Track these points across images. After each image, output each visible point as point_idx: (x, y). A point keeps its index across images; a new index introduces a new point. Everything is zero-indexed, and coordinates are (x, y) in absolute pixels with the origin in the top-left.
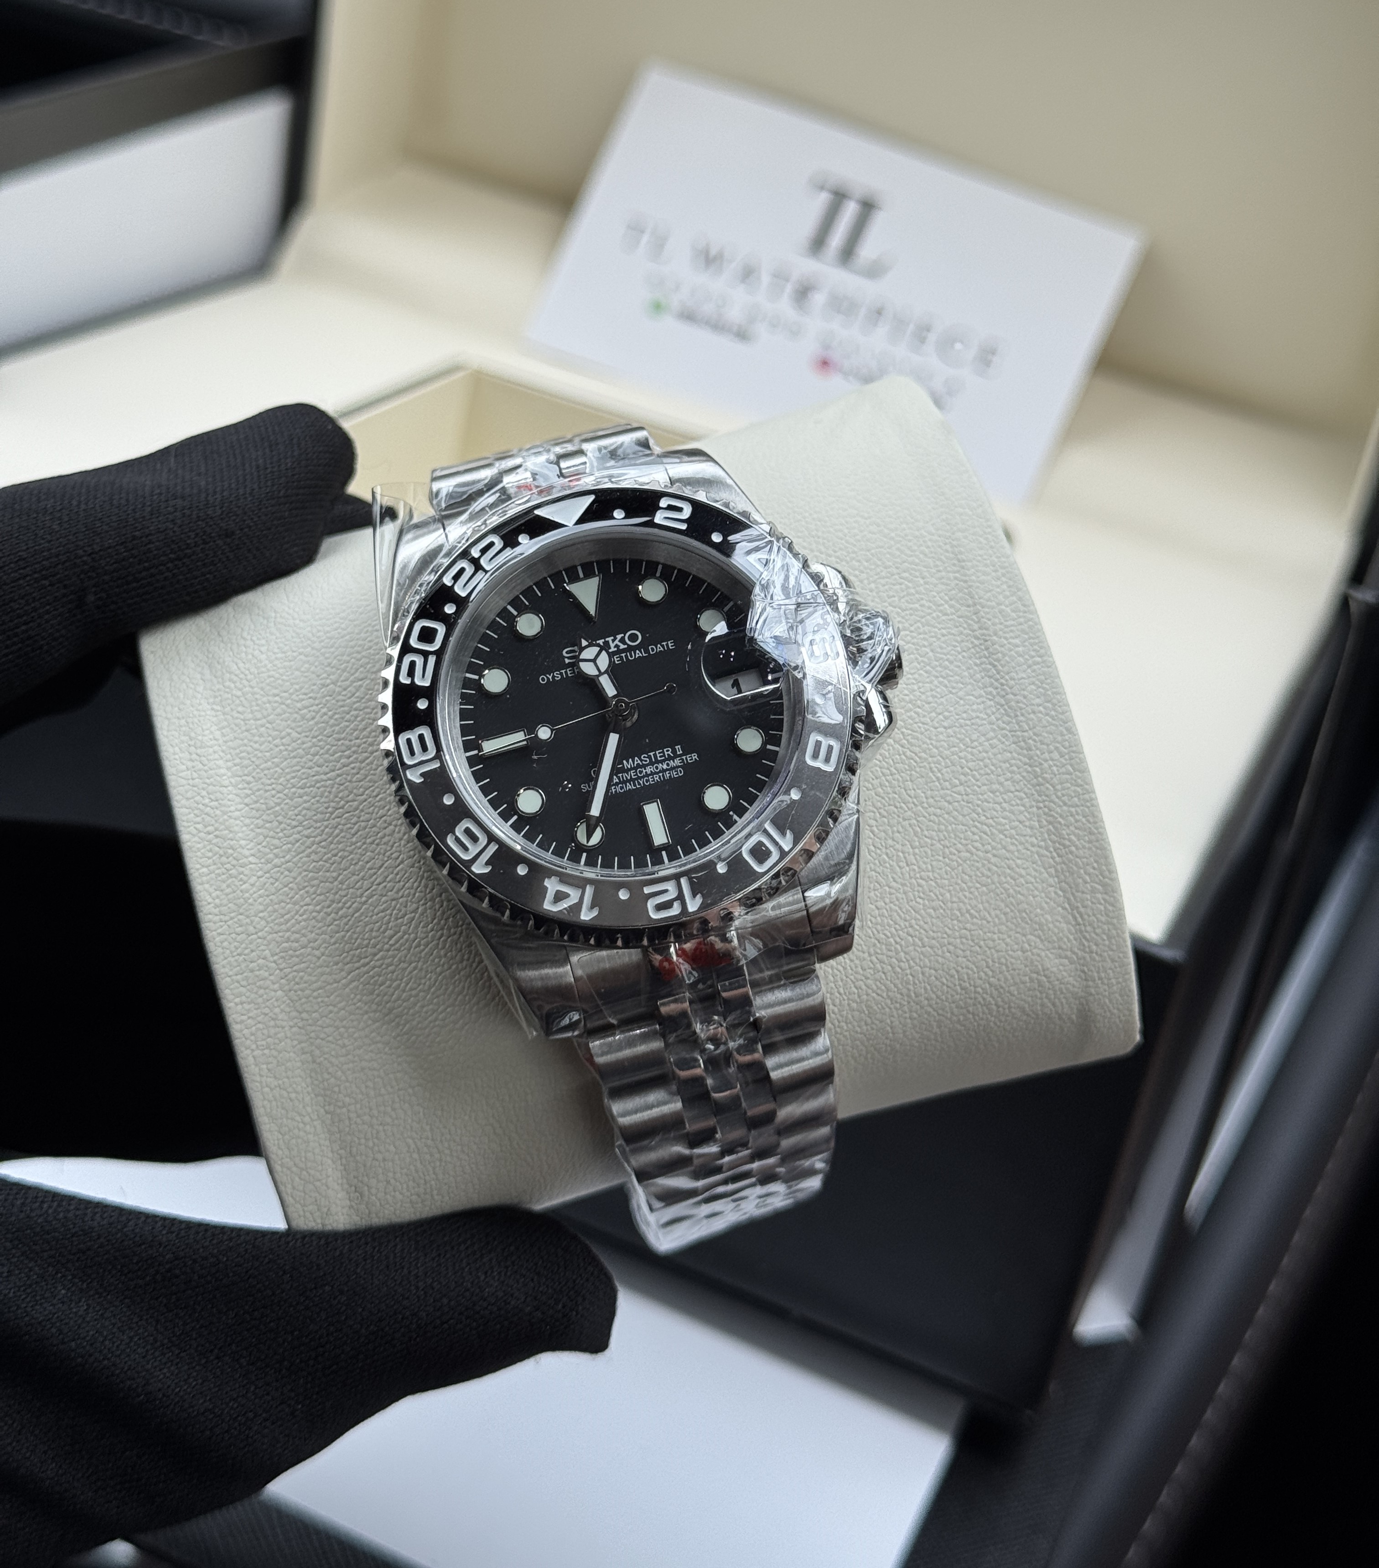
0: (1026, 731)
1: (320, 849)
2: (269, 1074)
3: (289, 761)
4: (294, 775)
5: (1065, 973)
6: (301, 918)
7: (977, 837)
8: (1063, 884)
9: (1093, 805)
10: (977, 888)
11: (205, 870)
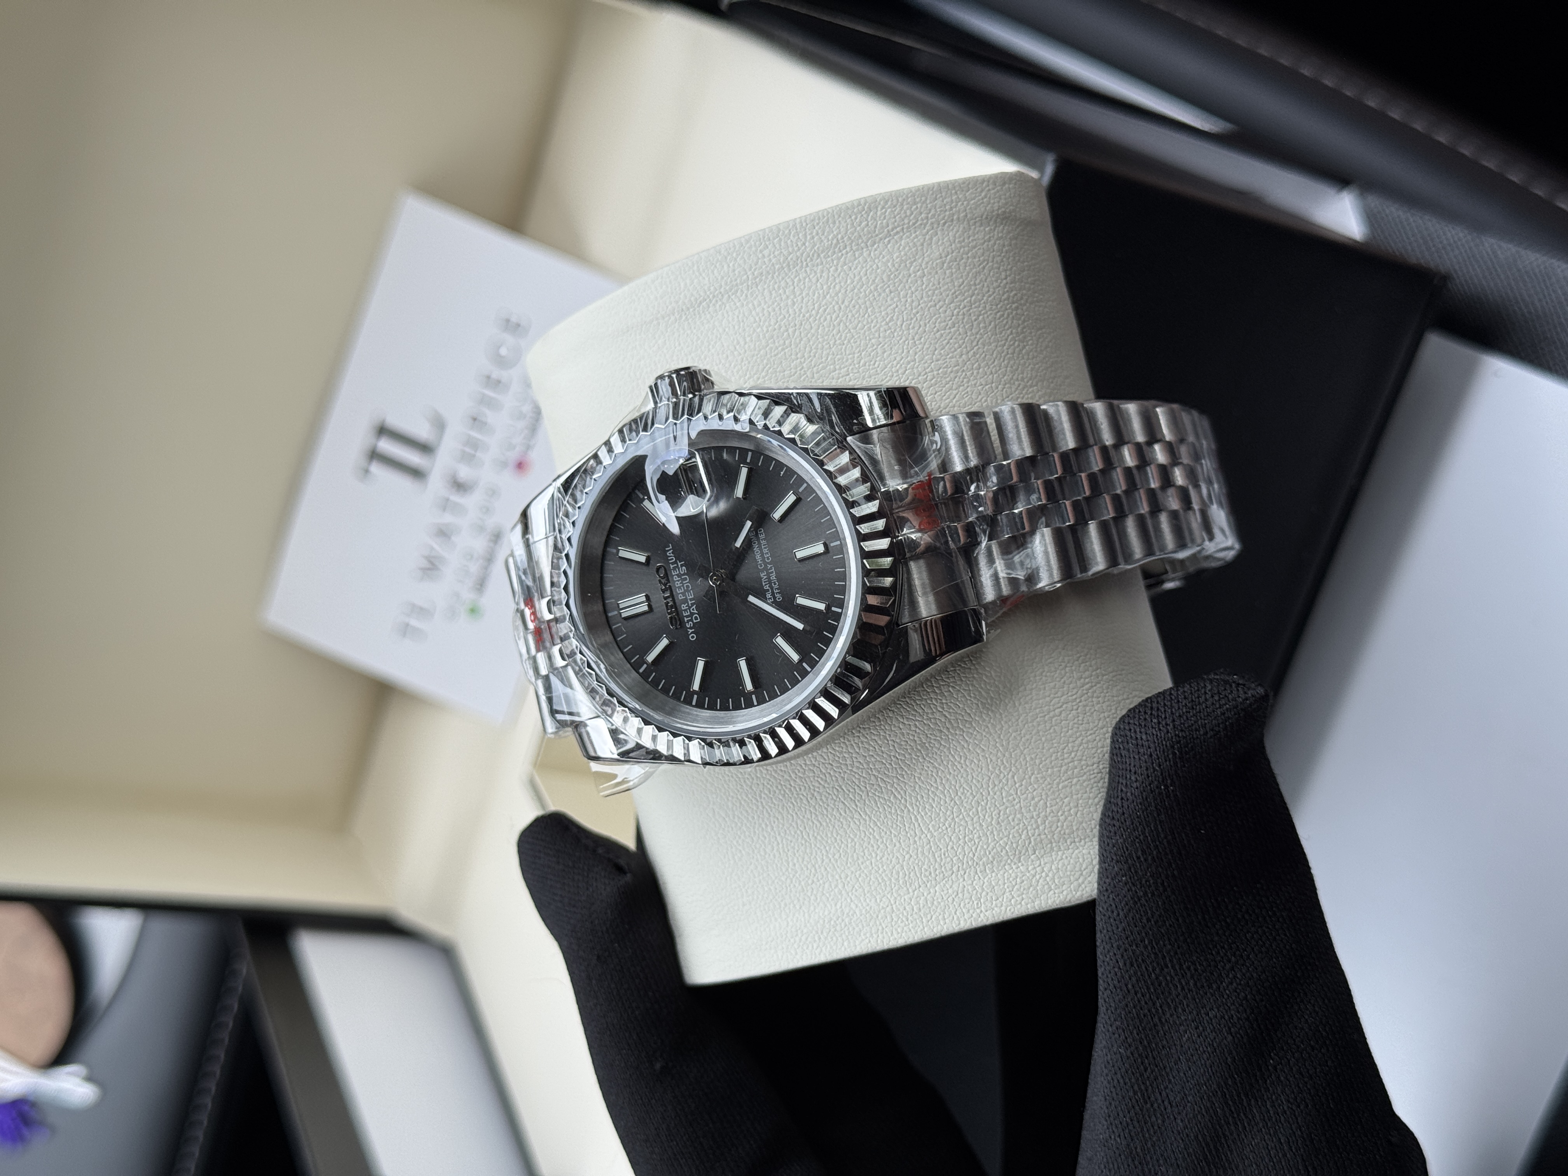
0: (748, 277)
2: (1000, 899)
5: (945, 240)
6: (881, 869)
7: (828, 317)
8: (868, 244)
10: (869, 316)
11: (846, 944)
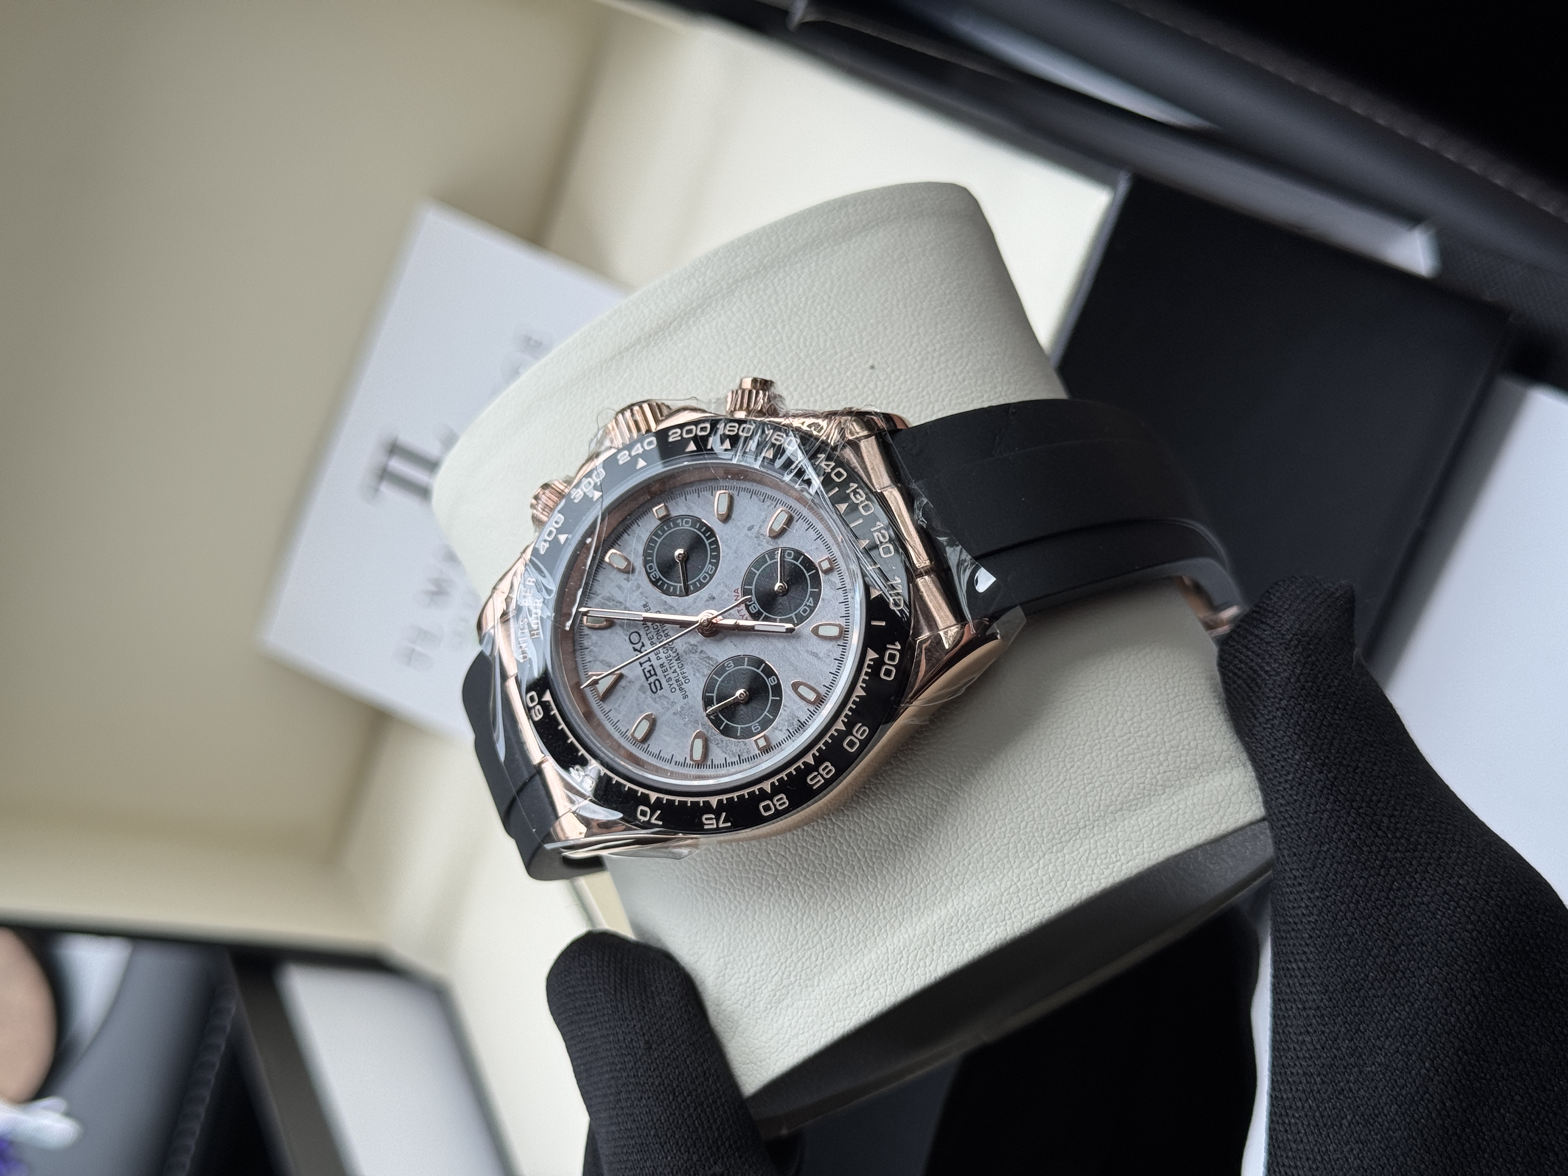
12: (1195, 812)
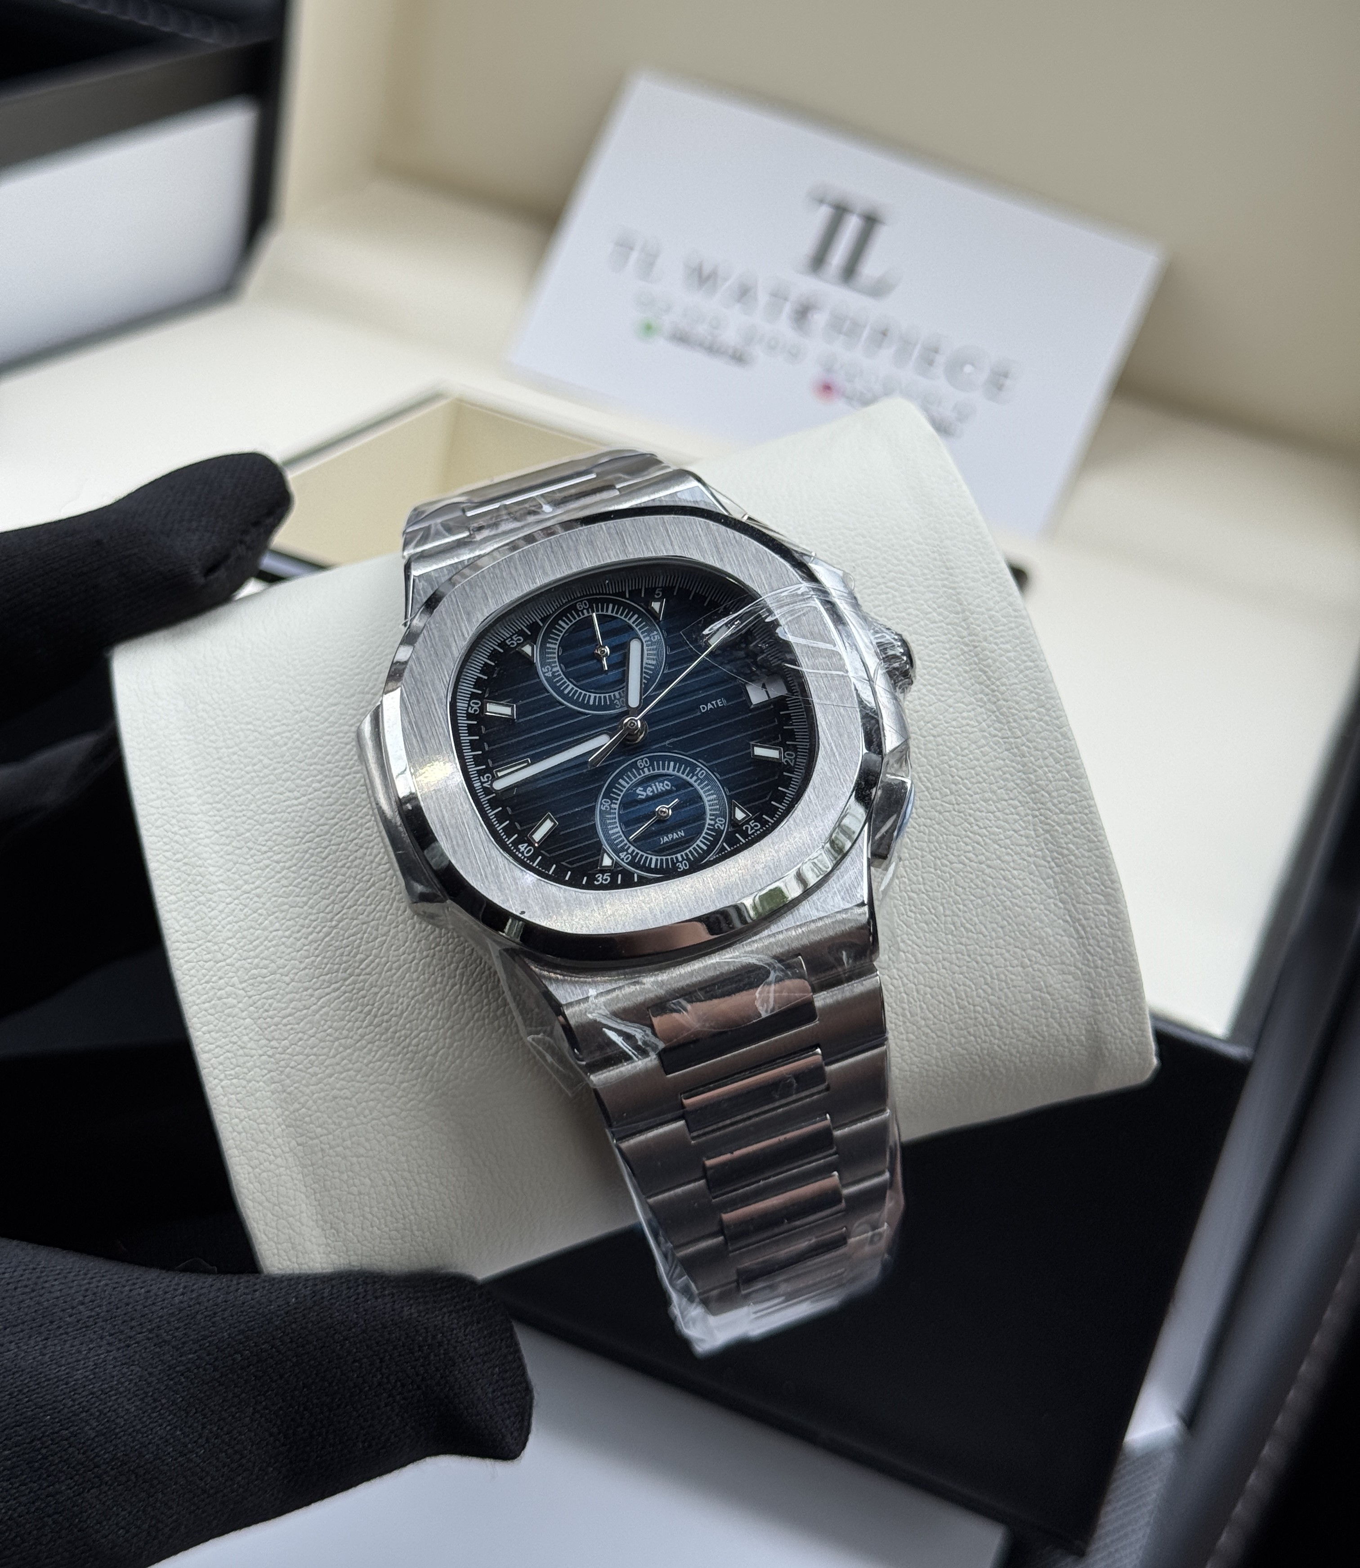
0: (1019, 737)
1: (290, 874)
2: (238, 1105)
3: (260, 787)
4: (265, 800)
5: (1069, 990)
6: (270, 944)
7: (970, 848)
8: (1063, 895)
9: (1091, 812)
10: (972, 901)
11: (173, 898)
12: (270, 1174)
